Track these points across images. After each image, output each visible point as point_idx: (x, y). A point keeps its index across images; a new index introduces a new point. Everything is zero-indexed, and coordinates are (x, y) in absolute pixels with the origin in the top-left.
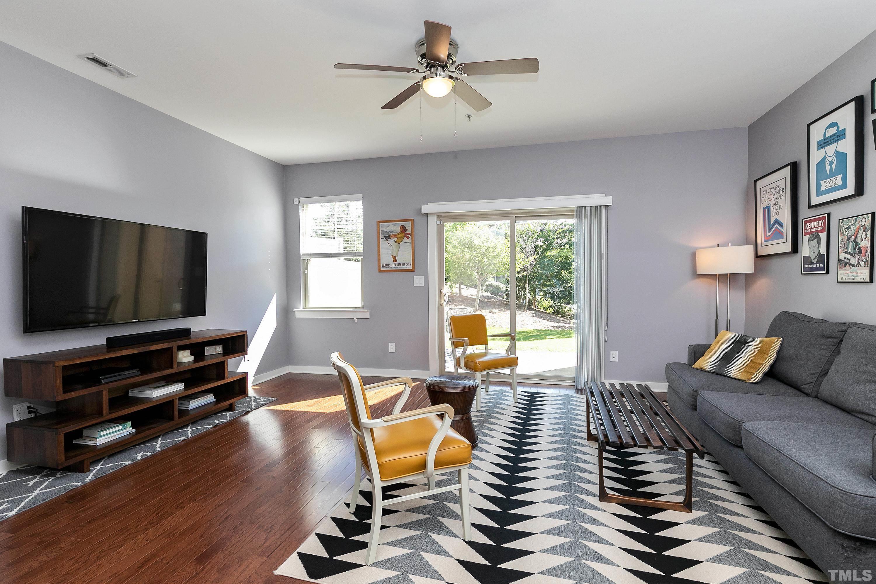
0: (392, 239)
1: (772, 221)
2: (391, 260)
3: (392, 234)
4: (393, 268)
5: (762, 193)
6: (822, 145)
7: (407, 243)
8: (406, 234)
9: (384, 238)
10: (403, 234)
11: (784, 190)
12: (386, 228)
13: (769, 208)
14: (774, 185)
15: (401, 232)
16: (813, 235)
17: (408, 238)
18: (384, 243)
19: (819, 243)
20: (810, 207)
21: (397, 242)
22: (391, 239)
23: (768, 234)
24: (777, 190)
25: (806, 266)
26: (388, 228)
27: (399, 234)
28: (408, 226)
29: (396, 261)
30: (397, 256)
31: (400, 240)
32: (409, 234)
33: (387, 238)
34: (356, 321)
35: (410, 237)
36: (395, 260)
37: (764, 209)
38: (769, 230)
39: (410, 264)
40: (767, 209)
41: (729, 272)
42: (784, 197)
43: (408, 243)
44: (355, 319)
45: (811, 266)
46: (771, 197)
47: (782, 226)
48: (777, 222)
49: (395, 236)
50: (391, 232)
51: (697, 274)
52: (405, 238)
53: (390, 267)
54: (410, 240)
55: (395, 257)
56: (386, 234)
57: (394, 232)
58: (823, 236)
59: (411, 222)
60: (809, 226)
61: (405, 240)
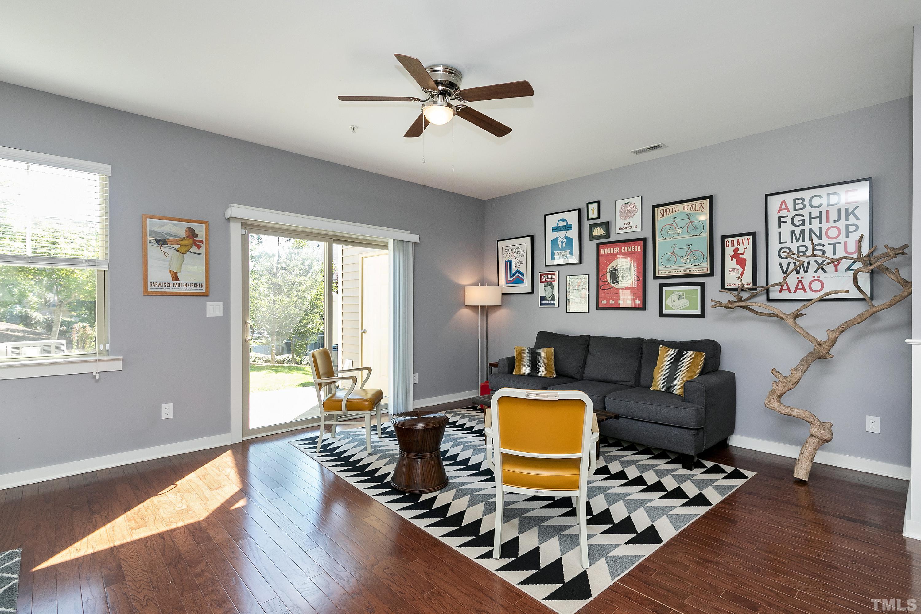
0: (171, 246)
1: (514, 271)
2: (168, 278)
3: (170, 238)
4: (171, 289)
5: (504, 251)
6: (555, 230)
7: (197, 254)
8: (195, 241)
9: (155, 242)
10: (191, 241)
11: (525, 252)
12: (160, 227)
13: (511, 262)
14: (516, 247)
15: (188, 237)
16: (548, 283)
17: (199, 247)
18: (154, 251)
19: (552, 288)
20: (546, 266)
21: (180, 251)
22: (169, 245)
23: (509, 279)
24: (518, 250)
25: (542, 302)
26: (162, 229)
27: (183, 239)
28: (200, 230)
29: (177, 279)
30: (180, 272)
31: (184, 249)
32: (202, 242)
33: (162, 242)
34: (97, 377)
35: (204, 246)
36: (175, 277)
37: (506, 262)
38: (511, 277)
39: (202, 286)
40: (509, 262)
41: (480, 305)
42: (525, 256)
43: (200, 254)
44: (94, 374)
45: (547, 302)
46: (512, 254)
47: (523, 275)
48: (518, 271)
49: (177, 241)
50: (168, 234)
51: (466, 305)
52: (194, 246)
53: (166, 287)
54: (203, 250)
55: (176, 274)
56: (158, 237)
57: (175, 236)
58: (556, 285)
59: (204, 225)
60: (544, 277)
61: (194, 249)
